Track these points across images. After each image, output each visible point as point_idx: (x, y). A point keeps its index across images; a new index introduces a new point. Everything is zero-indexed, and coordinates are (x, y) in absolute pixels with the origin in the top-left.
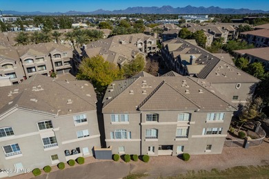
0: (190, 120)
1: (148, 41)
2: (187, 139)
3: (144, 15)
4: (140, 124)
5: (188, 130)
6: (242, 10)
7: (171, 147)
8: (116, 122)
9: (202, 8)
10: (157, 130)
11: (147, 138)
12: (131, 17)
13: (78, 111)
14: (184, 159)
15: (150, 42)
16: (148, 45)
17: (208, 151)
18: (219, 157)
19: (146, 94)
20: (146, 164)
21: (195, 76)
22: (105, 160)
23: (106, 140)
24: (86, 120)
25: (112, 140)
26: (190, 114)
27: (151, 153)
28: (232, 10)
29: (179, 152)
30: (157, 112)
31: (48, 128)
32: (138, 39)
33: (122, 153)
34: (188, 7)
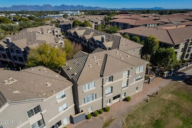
0: (128, 75)
1: (55, 30)
2: (127, 87)
3: (30, 12)
4: (102, 87)
5: (128, 82)
6: (96, 7)
7: (119, 96)
8: (87, 90)
9: (72, 6)
10: (112, 87)
11: (106, 95)
12: (19, 13)
13: (60, 90)
14: (127, 101)
15: (57, 31)
16: (56, 34)
17: (137, 91)
18: (142, 92)
19: (100, 65)
20: (109, 112)
21: (110, 49)
22: (81, 122)
23: (80, 107)
24: (65, 96)
25: (84, 105)
26: (129, 71)
27: (108, 105)
28: (91, 7)
29: (124, 97)
30: (112, 75)
31: (36, 113)
32: (48, 30)
33: (90, 112)
34: (63, 6)
